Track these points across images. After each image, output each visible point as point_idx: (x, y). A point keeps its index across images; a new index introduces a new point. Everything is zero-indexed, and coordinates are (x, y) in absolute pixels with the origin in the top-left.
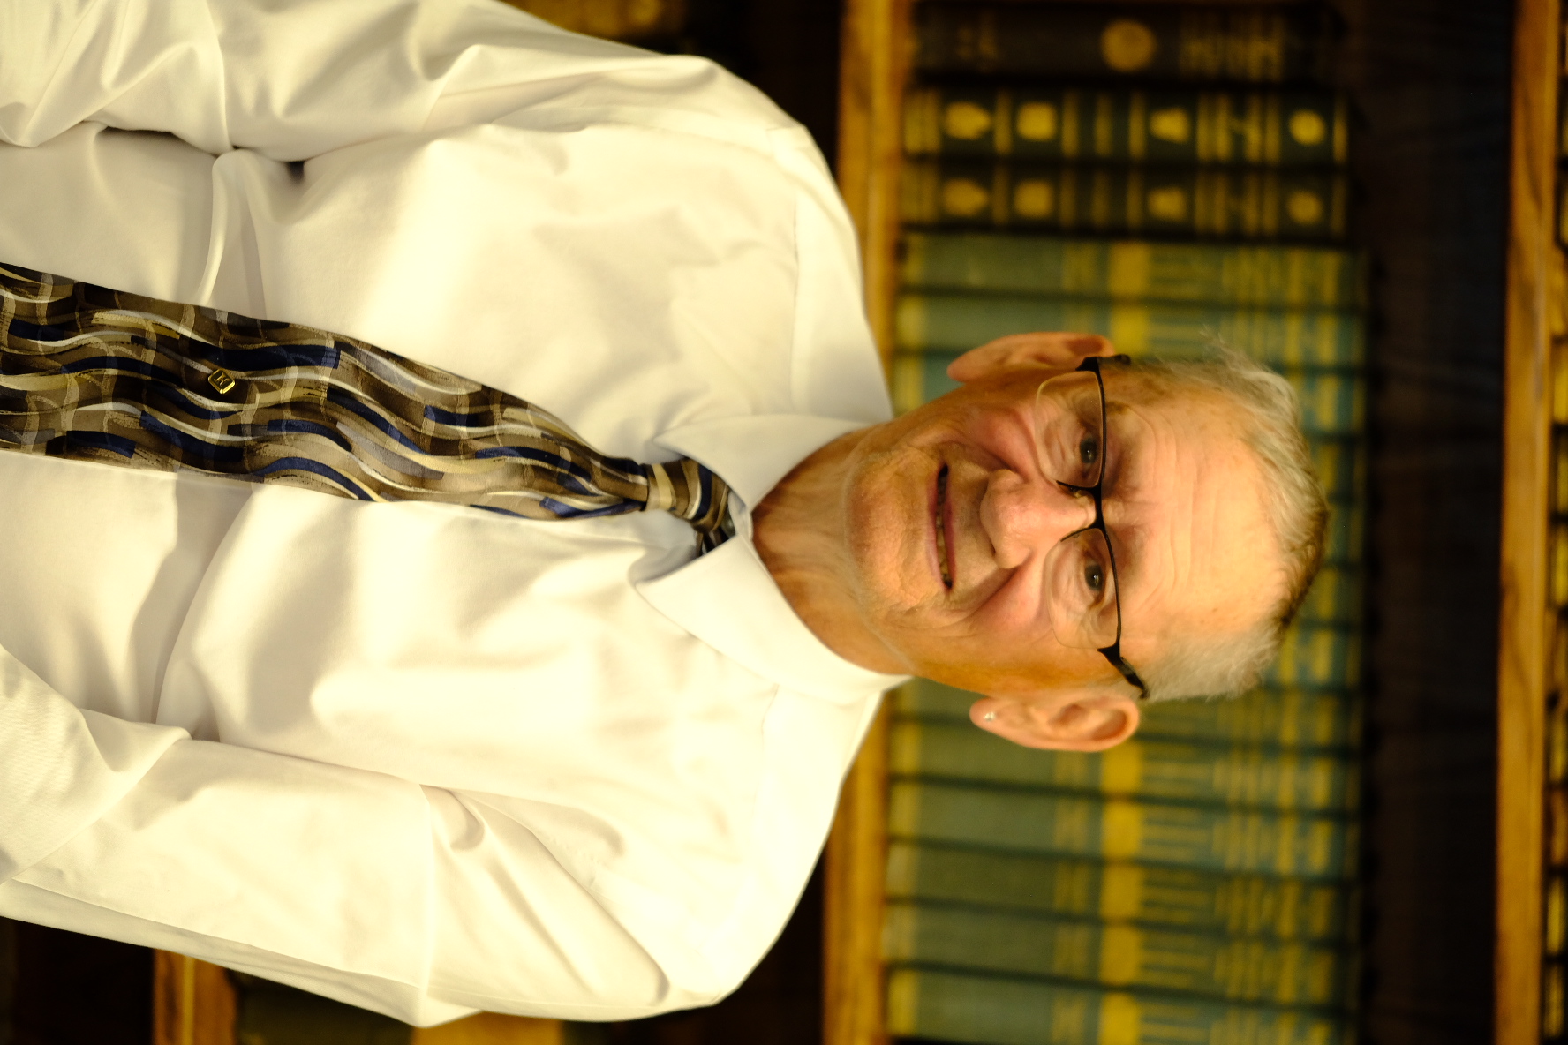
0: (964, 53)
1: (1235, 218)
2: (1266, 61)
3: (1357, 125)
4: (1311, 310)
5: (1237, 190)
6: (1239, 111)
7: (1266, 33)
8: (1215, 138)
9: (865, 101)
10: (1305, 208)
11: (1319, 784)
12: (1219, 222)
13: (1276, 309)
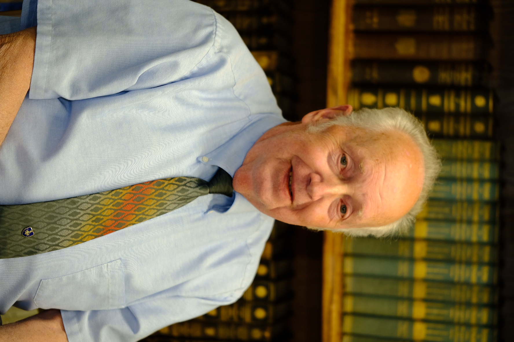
0: (367, 77)
1: (457, 131)
2: (466, 80)
3: (496, 101)
4: (482, 161)
5: (457, 121)
6: (458, 96)
7: (467, 70)
8: (450, 104)
9: (335, 92)
10: (480, 127)
11: (484, 316)
12: (451, 131)
13: (470, 161)
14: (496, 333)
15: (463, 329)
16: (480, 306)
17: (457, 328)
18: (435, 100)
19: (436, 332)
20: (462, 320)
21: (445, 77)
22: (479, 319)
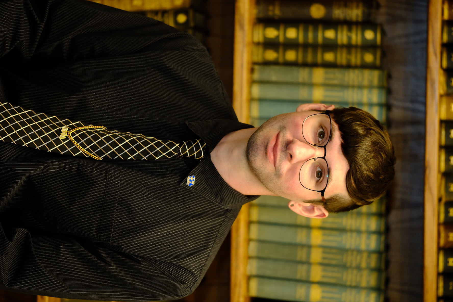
0: (271, 13)
1: (349, 61)
2: (357, 16)
3: (383, 34)
4: (370, 87)
5: (349, 53)
6: (350, 30)
8: (343, 37)
9: (242, 27)
10: (369, 58)
11: (373, 224)
12: (344, 62)
13: (360, 87)
14: (383, 238)
15: (354, 235)
16: (369, 215)
17: (349, 234)
18: (330, 34)
20: (354, 227)
21: (338, 13)
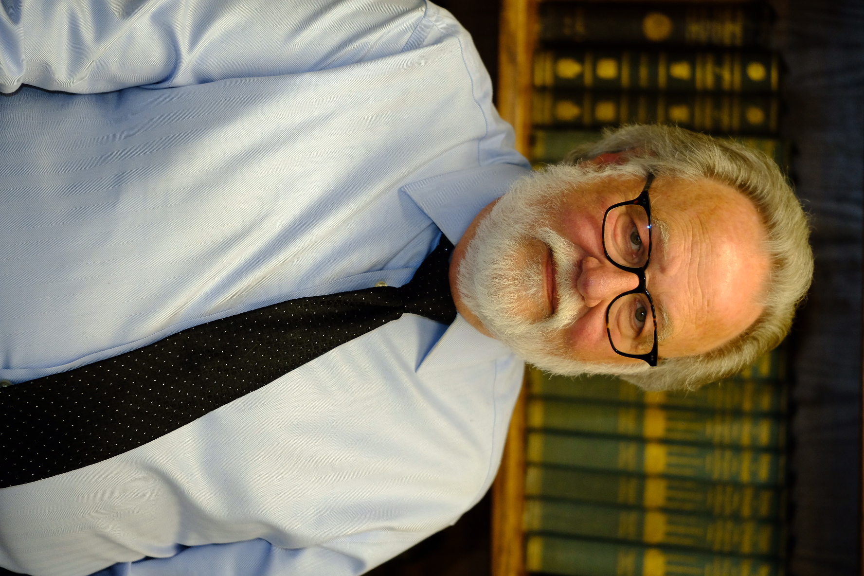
0: (567, 31)
1: (717, 122)
2: (733, 35)
3: (783, 70)
5: (718, 106)
6: (719, 63)
7: (733, 19)
9: (513, 59)
10: (755, 116)
11: (764, 433)
12: (708, 122)
14: (782, 461)
15: (728, 454)
16: (757, 416)
17: (717, 454)
18: (681, 71)
19: (684, 461)
20: (727, 440)
21: (697, 30)
22: (754, 438)
